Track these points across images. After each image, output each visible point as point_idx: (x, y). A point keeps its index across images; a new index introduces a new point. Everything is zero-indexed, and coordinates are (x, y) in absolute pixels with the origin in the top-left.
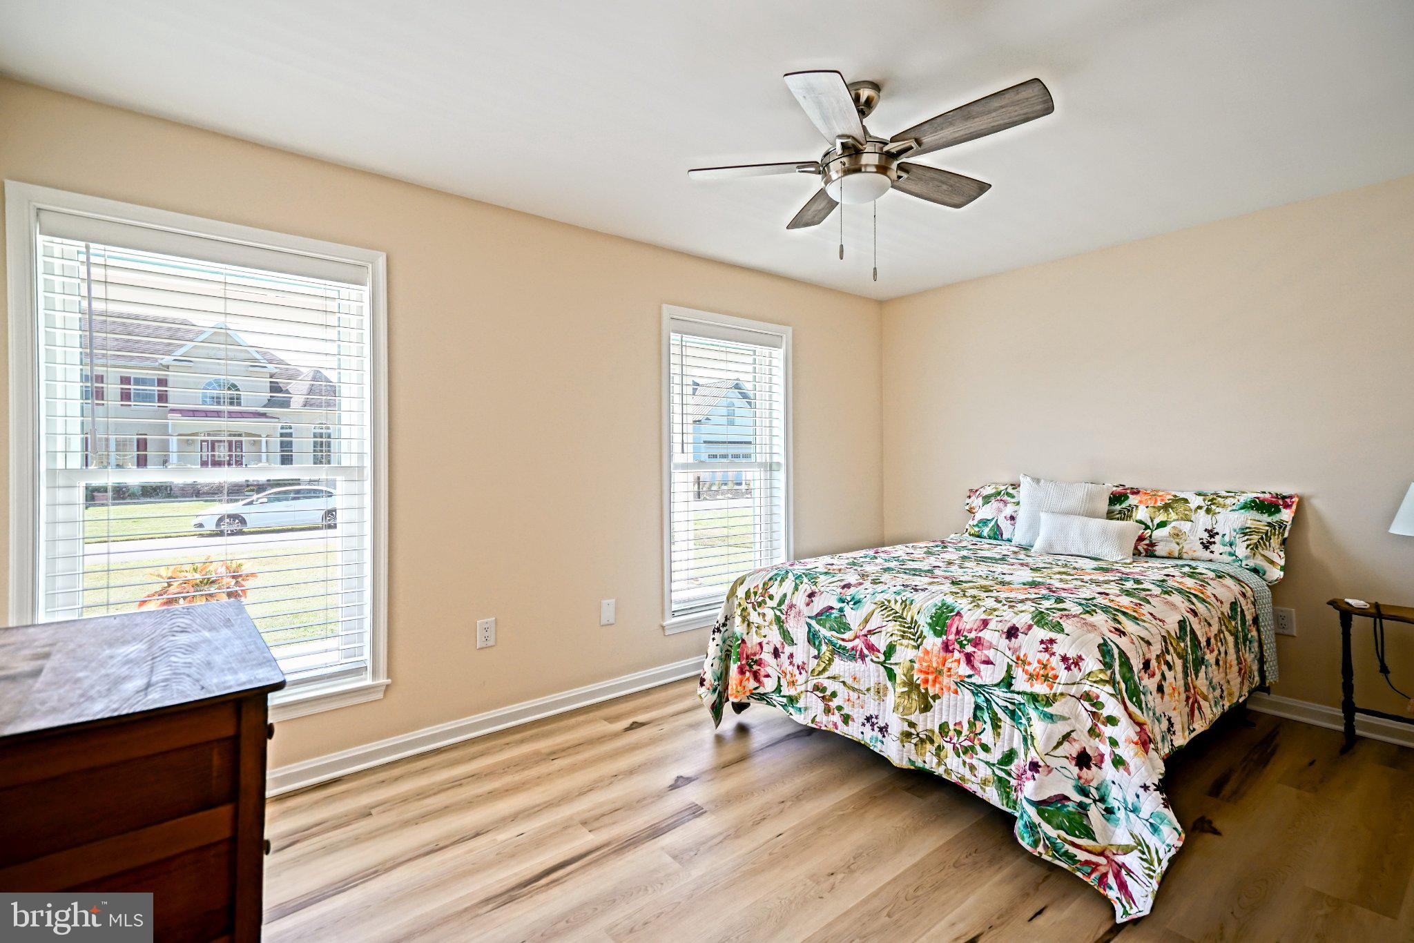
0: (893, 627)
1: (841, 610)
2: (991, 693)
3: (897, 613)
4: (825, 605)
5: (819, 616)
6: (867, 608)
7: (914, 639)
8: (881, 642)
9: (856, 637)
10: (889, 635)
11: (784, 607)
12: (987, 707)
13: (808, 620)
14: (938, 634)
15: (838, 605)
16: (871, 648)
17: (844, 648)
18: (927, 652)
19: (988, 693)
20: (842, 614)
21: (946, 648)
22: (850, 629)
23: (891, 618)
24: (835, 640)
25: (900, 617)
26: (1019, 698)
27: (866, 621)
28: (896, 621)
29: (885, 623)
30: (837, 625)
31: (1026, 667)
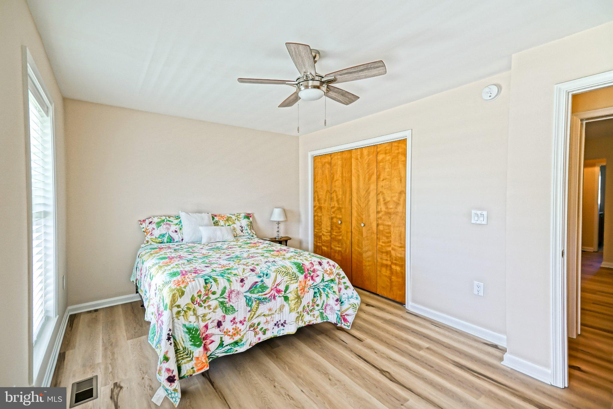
0: (286, 278)
1: (262, 281)
2: (320, 286)
3: (286, 272)
4: (253, 282)
5: (250, 290)
6: (273, 275)
7: (295, 279)
8: (282, 287)
9: (272, 290)
10: (285, 282)
11: (226, 295)
12: (318, 291)
13: (245, 294)
14: (302, 273)
15: (259, 280)
16: (279, 291)
17: (266, 298)
18: (300, 282)
19: (318, 286)
20: (263, 283)
21: (306, 277)
22: (268, 288)
23: (284, 275)
24: (260, 297)
25: (288, 273)
26: (327, 283)
27: (275, 281)
28: (287, 275)
29: (283, 278)
30: (261, 289)
31: (327, 272)
